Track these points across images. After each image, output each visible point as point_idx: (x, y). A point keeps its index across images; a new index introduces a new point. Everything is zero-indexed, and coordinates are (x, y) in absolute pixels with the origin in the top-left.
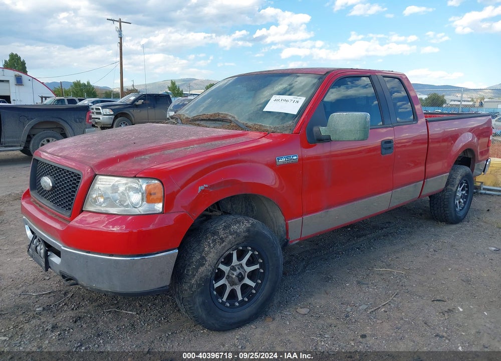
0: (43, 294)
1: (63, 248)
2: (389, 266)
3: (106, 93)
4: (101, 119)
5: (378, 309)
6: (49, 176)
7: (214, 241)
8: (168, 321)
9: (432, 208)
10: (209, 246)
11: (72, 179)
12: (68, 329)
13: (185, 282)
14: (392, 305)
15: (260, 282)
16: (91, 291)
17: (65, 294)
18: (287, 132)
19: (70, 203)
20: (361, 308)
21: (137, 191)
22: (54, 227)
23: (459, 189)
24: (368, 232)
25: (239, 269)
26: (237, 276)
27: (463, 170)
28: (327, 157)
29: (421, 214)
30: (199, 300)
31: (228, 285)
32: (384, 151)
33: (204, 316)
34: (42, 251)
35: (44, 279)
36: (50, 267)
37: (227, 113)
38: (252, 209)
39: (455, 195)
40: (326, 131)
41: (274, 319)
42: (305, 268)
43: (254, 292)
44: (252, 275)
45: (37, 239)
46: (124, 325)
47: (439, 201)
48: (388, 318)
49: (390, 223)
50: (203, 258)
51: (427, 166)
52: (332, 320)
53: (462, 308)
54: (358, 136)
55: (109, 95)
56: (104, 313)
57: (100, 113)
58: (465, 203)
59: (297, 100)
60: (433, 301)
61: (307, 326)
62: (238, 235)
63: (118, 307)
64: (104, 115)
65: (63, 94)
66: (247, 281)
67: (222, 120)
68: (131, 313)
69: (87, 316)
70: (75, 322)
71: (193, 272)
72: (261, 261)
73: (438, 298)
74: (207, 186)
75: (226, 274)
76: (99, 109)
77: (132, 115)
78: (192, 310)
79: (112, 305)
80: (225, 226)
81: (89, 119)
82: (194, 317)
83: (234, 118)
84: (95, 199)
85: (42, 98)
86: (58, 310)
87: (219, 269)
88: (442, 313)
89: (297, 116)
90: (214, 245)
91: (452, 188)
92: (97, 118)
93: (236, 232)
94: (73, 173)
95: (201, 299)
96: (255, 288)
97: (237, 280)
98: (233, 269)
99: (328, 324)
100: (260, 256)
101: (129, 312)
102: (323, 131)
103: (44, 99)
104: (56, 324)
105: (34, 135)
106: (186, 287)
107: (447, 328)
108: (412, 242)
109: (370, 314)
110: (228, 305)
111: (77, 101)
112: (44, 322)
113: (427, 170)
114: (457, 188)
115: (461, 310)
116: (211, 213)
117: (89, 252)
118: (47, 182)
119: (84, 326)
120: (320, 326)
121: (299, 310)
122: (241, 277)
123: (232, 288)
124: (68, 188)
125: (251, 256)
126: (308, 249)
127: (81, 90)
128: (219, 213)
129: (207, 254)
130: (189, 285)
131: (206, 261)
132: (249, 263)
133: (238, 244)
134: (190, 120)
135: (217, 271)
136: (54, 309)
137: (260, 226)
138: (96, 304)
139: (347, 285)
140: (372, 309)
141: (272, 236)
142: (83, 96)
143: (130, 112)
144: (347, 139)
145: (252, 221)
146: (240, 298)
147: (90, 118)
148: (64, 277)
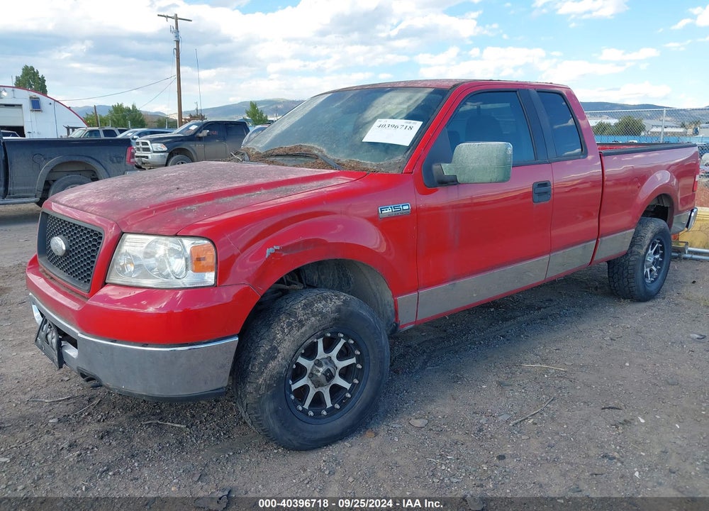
0: (60, 401)
1: (80, 335)
2: (545, 361)
3: (159, 121)
4: (150, 157)
5: (524, 420)
6: (62, 236)
7: (290, 324)
8: (229, 437)
9: (611, 279)
10: (283, 332)
11: (91, 239)
12: (90, 447)
13: (249, 382)
14: (545, 415)
15: (356, 381)
16: (125, 396)
17: (90, 400)
18: (394, 172)
19: (89, 273)
20: (500, 418)
21: (179, 254)
22: (68, 308)
23: (650, 251)
24: (519, 314)
25: (326, 364)
26: (324, 374)
27: (656, 225)
28: (454, 207)
29: (596, 288)
30: (269, 407)
31: (311, 386)
32: (537, 198)
33: (277, 430)
34: (54, 341)
35: (62, 380)
36: (65, 362)
37: (312, 145)
38: (348, 281)
39: (644, 261)
40: (450, 169)
41: (376, 434)
42: (425, 363)
43: (349, 395)
44: (345, 373)
45: (48, 324)
46: (168, 442)
47: (622, 269)
48: (538, 433)
49: (551, 300)
50: (274, 349)
51: (601, 218)
52: (459, 436)
53: (643, 418)
54: (494, 176)
55: (163, 123)
56: (142, 425)
57: (148, 150)
58: (659, 271)
59: (411, 125)
60: (603, 409)
61: (423, 443)
62: (323, 315)
63: (161, 418)
64: (154, 152)
65: (98, 123)
66: (339, 381)
67: (305, 156)
68: (179, 425)
69: (118, 430)
70: (102, 438)
71: (260, 368)
72: (359, 353)
73: (611, 405)
74: (278, 248)
75: (309, 372)
76: (146, 144)
77: (194, 151)
78: (259, 420)
79: (153, 415)
80: (305, 305)
81: (130, 158)
82: (263, 430)
83: (322, 152)
84: (123, 267)
85: (68, 128)
86: (78, 422)
87: (298, 365)
88: (615, 425)
89: (409, 149)
90: (290, 331)
91: (639, 250)
92: (144, 157)
93: (321, 313)
94: (93, 231)
95: (272, 406)
96: (350, 391)
97: (323, 379)
98: (319, 364)
99: (453, 441)
100: (357, 345)
101: (176, 425)
102: (447, 169)
103: (71, 130)
104: (75, 442)
105: (54, 181)
106: (249, 388)
107: (620, 446)
108: (581, 327)
109: (512, 428)
110: (311, 413)
111: (117, 132)
112: (58, 439)
113: (601, 226)
114: (647, 250)
115: (642, 421)
116: (288, 287)
117: (115, 341)
118: (59, 244)
119: (114, 443)
120: (442, 444)
121: (413, 422)
122: (329, 376)
123: (317, 390)
124: (86, 252)
125: (344, 345)
126: (432, 337)
127: (124, 117)
128: (299, 287)
129: (280, 343)
130: (255, 386)
131: (278, 352)
132: (341, 356)
133: (323, 329)
134: (261, 155)
135: (294, 366)
136: (74, 421)
137: (355, 304)
138: (131, 414)
139: (484, 387)
140: (516, 420)
141: (373, 318)
142: (126, 125)
143: (190, 147)
144: (480, 181)
145: (344, 296)
146: (329, 405)
147: (133, 156)
148: (83, 376)
